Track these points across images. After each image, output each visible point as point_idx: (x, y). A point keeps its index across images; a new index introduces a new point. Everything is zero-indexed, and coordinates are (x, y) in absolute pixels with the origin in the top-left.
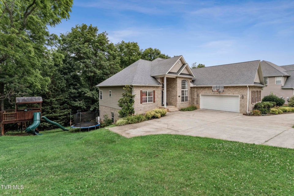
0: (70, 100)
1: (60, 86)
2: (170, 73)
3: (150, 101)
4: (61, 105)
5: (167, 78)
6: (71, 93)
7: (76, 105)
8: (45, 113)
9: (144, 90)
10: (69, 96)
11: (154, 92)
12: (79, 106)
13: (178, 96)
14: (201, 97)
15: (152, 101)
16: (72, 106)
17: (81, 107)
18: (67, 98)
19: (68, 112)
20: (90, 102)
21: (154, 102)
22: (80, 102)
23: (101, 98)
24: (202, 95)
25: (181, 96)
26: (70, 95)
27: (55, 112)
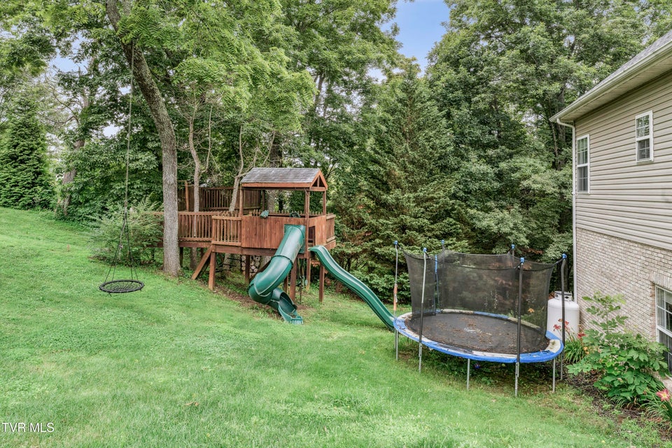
0: (468, 206)
1: (432, 148)
6: (471, 174)
7: (485, 223)
8: (378, 241)
10: (461, 187)
12: (495, 229)
16: (473, 230)
17: (507, 234)
18: (454, 196)
19: (456, 248)
20: (549, 220)
22: (501, 215)
23: (583, 185)
26: (466, 183)
27: (409, 242)
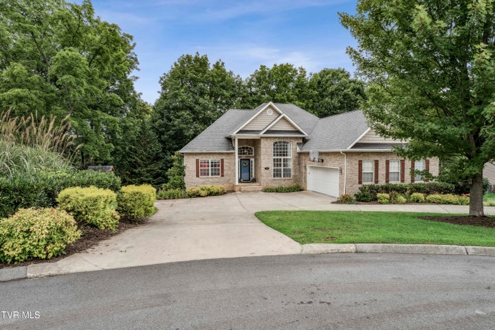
2: (241, 132)
3: (215, 174)
4: (155, 178)
5: (239, 140)
9: (202, 159)
11: (222, 160)
13: (263, 169)
14: (308, 170)
15: (219, 175)
21: (222, 176)
24: (312, 167)
25: (272, 168)
